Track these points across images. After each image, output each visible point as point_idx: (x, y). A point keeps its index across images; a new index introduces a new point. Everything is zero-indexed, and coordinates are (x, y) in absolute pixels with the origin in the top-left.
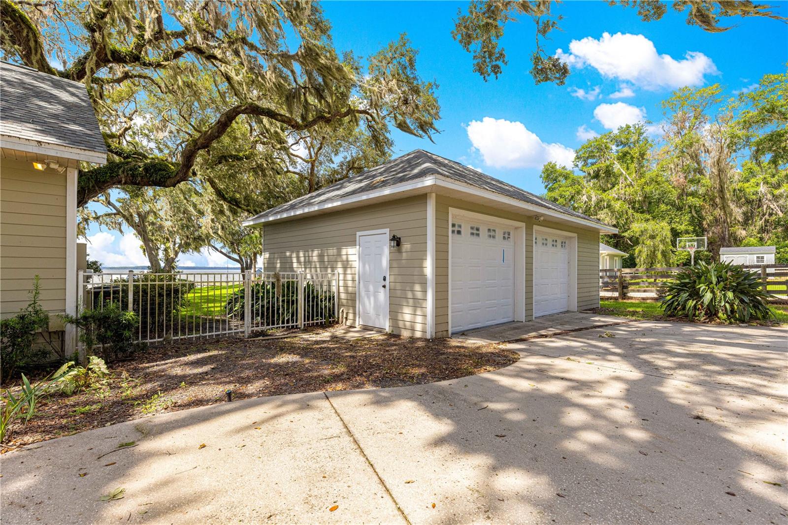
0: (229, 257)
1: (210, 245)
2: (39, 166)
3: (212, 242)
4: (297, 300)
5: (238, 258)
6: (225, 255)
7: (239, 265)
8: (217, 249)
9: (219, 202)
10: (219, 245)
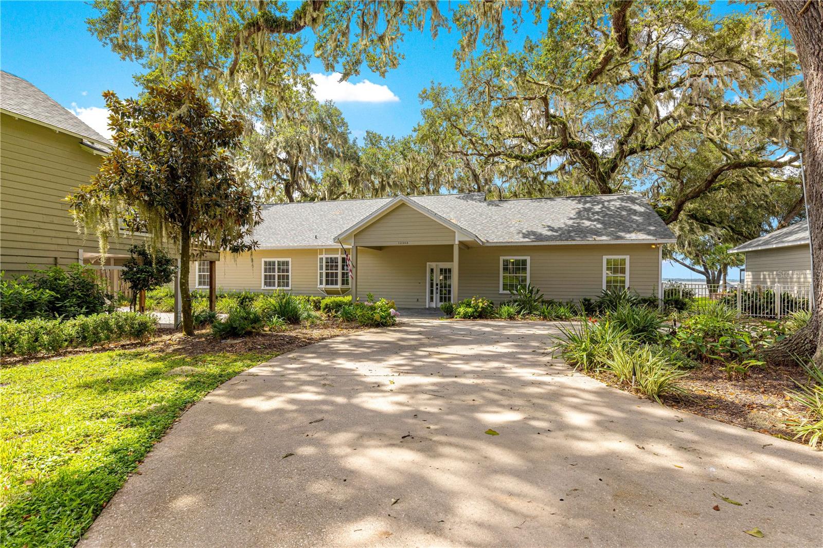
0: (693, 270)
1: (671, 258)
2: (654, 246)
3: (674, 255)
4: (774, 307)
5: (702, 269)
6: (688, 267)
7: (704, 277)
8: (677, 261)
9: (690, 221)
10: (680, 257)
